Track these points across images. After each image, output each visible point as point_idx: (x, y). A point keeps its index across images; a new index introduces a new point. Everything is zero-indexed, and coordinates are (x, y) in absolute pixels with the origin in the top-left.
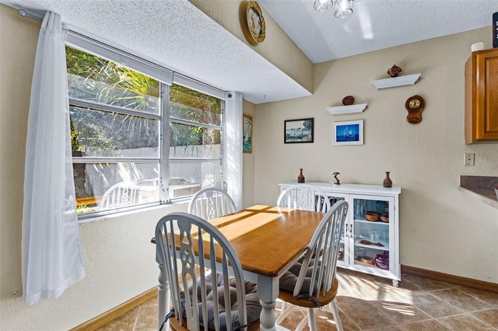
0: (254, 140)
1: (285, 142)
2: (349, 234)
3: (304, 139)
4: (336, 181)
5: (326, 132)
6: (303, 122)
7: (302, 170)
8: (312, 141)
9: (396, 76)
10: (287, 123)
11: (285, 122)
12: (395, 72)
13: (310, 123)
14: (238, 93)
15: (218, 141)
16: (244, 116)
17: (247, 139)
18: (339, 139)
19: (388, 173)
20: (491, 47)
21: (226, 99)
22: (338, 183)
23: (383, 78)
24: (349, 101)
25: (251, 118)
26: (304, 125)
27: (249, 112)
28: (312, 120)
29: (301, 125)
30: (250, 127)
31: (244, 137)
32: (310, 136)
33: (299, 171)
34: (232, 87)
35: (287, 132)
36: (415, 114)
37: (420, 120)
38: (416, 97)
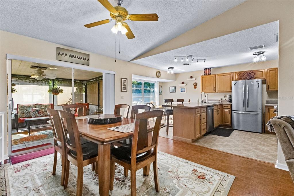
0: (162, 92)
1: (170, 92)
3: (174, 92)
5: (178, 90)
8: (176, 92)
9: (191, 78)
10: (170, 87)
12: (191, 77)
14: (158, 82)
15: (154, 92)
16: (160, 86)
17: (160, 92)
18: (181, 92)
19: (189, 99)
20: (203, 75)
21: (155, 83)
23: (189, 78)
24: (183, 83)
25: (162, 86)
27: (161, 85)
28: (176, 87)
29: (173, 88)
31: (160, 91)
35: (170, 90)
36: (195, 87)
37: (196, 88)
38: (195, 83)
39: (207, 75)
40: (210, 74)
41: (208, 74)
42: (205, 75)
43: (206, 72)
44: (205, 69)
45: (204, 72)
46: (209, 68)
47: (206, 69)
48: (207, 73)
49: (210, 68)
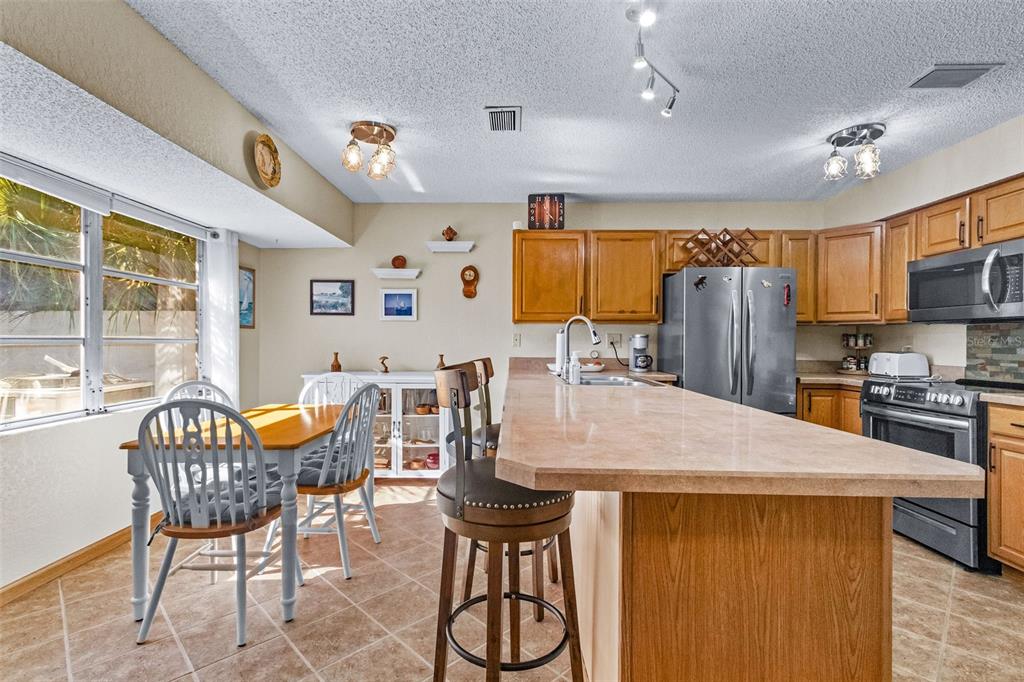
0: (257, 307)
1: (312, 313)
2: (396, 433)
3: (340, 310)
4: (384, 369)
5: (370, 301)
6: (340, 284)
7: (336, 354)
8: (352, 313)
9: (450, 240)
10: (314, 284)
11: (312, 282)
12: (450, 235)
13: (349, 287)
16: (241, 268)
17: (245, 305)
18: (388, 312)
19: (442, 356)
21: (209, 240)
22: (386, 371)
23: (436, 239)
24: (399, 262)
25: (252, 271)
26: (341, 288)
27: (250, 262)
28: (352, 282)
29: (336, 288)
30: (251, 285)
31: (241, 303)
32: (350, 306)
33: (334, 356)
34: (220, 222)
35: (315, 298)
36: (470, 287)
37: (475, 294)
38: (471, 268)
39: (542, 227)
40: (561, 226)
41: (552, 227)
42: (532, 226)
43: (541, 214)
44: (532, 198)
45: (530, 215)
46: (552, 196)
47: (538, 199)
48: (547, 218)
49: (561, 197)
